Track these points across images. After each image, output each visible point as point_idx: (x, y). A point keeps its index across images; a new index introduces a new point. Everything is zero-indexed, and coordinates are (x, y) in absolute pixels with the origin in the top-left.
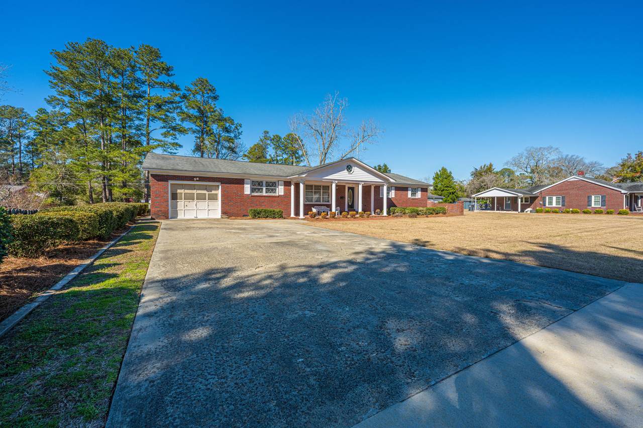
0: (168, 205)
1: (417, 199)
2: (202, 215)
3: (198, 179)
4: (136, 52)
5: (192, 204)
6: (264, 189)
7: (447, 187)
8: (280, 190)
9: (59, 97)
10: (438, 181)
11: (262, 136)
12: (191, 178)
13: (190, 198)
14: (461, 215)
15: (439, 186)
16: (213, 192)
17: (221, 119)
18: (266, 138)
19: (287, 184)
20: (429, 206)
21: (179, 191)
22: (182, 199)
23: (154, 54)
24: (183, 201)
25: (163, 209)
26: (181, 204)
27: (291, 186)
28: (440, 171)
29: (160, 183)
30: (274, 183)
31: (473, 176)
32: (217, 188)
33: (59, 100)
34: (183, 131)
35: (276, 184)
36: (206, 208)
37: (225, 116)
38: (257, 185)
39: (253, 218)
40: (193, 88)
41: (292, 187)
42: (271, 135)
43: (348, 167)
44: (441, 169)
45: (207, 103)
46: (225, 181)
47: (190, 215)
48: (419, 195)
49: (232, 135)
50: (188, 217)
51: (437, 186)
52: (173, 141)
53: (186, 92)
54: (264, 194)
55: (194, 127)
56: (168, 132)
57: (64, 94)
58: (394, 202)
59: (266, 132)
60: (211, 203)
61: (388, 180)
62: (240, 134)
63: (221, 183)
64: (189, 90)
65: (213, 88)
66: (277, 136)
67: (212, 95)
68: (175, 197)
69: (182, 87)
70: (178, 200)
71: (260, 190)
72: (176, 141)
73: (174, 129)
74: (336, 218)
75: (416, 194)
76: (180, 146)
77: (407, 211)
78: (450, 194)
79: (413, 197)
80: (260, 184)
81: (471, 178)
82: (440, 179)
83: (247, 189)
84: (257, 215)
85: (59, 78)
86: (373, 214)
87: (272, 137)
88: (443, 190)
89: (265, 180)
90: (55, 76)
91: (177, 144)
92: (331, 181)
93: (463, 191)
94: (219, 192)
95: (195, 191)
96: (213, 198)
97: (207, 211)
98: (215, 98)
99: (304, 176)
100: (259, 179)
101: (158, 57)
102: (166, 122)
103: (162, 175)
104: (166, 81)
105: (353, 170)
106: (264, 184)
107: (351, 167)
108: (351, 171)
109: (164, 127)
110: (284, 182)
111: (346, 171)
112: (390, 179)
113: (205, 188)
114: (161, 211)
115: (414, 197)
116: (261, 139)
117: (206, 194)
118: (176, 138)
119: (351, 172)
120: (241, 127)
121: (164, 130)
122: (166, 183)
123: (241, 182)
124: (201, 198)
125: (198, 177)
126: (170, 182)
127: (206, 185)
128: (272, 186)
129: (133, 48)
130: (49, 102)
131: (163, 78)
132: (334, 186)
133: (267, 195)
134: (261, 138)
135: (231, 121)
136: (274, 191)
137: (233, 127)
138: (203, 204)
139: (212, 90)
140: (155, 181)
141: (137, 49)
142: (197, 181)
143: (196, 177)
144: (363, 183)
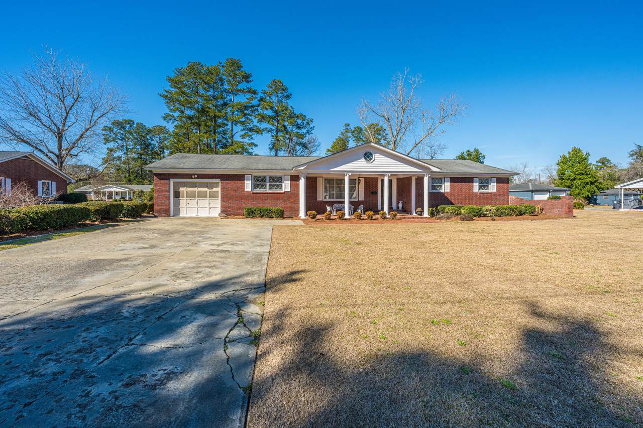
0: (169, 203)
1: (489, 193)
2: (204, 214)
3: (196, 176)
4: (223, 66)
5: (193, 202)
6: (268, 184)
7: (581, 174)
8: (287, 186)
9: (171, 114)
10: (565, 167)
11: (343, 129)
12: (189, 176)
13: (191, 195)
14: (568, 217)
15: (567, 173)
16: (215, 189)
17: (293, 116)
18: (347, 131)
19: (295, 179)
20: (511, 204)
21: (181, 189)
22: (184, 197)
23: (236, 65)
24: (185, 198)
25: (164, 207)
26: (183, 201)
27: (299, 181)
28: (569, 153)
29: (162, 181)
30: (280, 177)
31: (635, 157)
32: (217, 185)
33: (171, 116)
34: (259, 131)
35: (281, 179)
36: (207, 206)
37: (297, 113)
38: (259, 181)
39: (247, 217)
40: (267, 90)
41: (302, 182)
42: (352, 127)
43: (366, 154)
44: (570, 151)
45: (279, 102)
46: (224, 178)
47: (192, 214)
48: (493, 188)
49: (304, 131)
50: (189, 215)
51: (563, 174)
52: (250, 142)
53: (263, 95)
54: (268, 190)
55: (269, 126)
56: (246, 133)
57: (174, 111)
58: (449, 198)
59: (347, 125)
60: (212, 200)
61: (430, 169)
62: (312, 129)
63: (221, 180)
64: (265, 93)
65: (285, 87)
66: (359, 128)
67: (285, 94)
68: (177, 195)
69: (259, 91)
70: (180, 198)
71: (264, 186)
72: (252, 141)
73: (251, 130)
74: (346, 219)
75: (487, 186)
76: (256, 145)
77: (463, 211)
78: (587, 183)
79: (481, 191)
80: (264, 179)
81: (630, 160)
82: (570, 164)
83: (248, 186)
84: (251, 214)
85: (169, 99)
86: (414, 214)
87: (353, 129)
88: (574, 179)
89: (268, 174)
90: (166, 97)
91: (252, 144)
92: (344, 173)
93: (615, 180)
94: (219, 189)
95: (196, 189)
96: (213, 195)
97: (208, 209)
98: (288, 97)
99: (302, 168)
100: (262, 174)
101: (239, 67)
102: (244, 124)
103: (164, 174)
104: (245, 88)
105: (374, 159)
106: (268, 179)
107: (371, 154)
108: (371, 159)
109: (244, 130)
110: (291, 176)
111: (363, 160)
112: (430, 166)
113: (206, 185)
114: (163, 209)
115: (485, 191)
116: (342, 133)
117: (207, 191)
118: (252, 138)
119: (371, 162)
120: (312, 122)
121: (243, 132)
122: (168, 181)
123: (241, 178)
124: (202, 195)
125: (197, 174)
126: (172, 181)
127: (207, 183)
128: (277, 181)
129: (220, 63)
130: (164, 118)
131: (243, 86)
132: (347, 179)
133: (271, 191)
134: (342, 131)
135: (303, 117)
136: (279, 186)
137: (305, 122)
138: (204, 202)
139: (285, 90)
140: (158, 180)
141: (223, 64)
142: (195, 178)
143: (194, 175)
144: (390, 174)
